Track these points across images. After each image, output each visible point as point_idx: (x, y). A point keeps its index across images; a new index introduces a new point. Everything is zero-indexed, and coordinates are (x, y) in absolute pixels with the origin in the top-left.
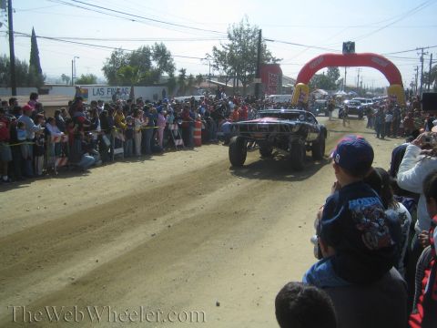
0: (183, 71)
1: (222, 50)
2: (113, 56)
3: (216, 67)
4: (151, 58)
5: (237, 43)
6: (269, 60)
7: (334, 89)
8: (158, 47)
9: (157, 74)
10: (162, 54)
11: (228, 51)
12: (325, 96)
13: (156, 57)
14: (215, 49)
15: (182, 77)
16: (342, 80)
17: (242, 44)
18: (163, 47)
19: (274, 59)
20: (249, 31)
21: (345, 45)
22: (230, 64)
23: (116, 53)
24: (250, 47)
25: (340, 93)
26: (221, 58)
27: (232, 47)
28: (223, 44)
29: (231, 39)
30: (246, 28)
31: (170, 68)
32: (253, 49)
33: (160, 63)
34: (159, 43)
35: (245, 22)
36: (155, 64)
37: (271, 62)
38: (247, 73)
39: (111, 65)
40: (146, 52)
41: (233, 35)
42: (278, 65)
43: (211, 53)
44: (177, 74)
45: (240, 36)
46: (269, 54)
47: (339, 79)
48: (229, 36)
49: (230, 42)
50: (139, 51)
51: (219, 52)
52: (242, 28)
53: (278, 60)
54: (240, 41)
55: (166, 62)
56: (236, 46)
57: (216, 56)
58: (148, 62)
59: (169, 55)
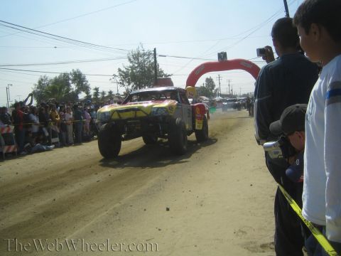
0: (97, 89)
1: (125, 70)
2: (40, 82)
3: (122, 84)
4: (70, 82)
5: (136, 65)
6: (162, 76)
7: (213, 96)
8: (75, 73)
9: (75, 95)
10: (79, 78)
11: (130, 71)
13: (74, 81)
14: (120, 70)
15: (96, 94)
17: (141, 65)
18: (79, 72)
19: (166, 76)
20: (144, 54)
22: (133, 81)
23: (42, 79)
24: (147, 67)
25: (218, 98)
26: (127, 76)
27: (133, 68)
29: (131, 62)
30: (142, 52)
31: (86, 89)
32: (149, 70)
33: (77, 85)
34: (75, 70)
35: (141, 48)
36: (74, 87)
37: (164, 77)
39: (39, 90)
40: (66, 75)
41: (132, 59)
42: (170, 79)
43: (117, 74)
44: (92, 92)
45: (138, 59)
46: (162, 72)
47: (215, 88)
48: (130, 60)
49: (131, 65)
50: (60, 77)
51: (123, 72)
52: (138, 53)
53: (169, 75)
54: (139, 63)
55: (82, 84)
56: (136, 67)
57: (121, 75)
58: (68, 85)
59: (84, 79)
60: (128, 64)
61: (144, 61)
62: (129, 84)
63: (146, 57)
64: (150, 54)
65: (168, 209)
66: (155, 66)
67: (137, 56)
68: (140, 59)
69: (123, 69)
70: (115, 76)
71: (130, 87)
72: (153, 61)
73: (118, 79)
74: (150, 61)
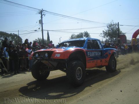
1: (106, 31)
2: (72, 36)
3: (104, 37)
4: (83, 36)
5: (110, 29)
6: (121, 34)
8: (85, 33)
10: (87, 34)
13: (85, 36)
14: (103, 31)
17: (112, 29)
18: (87, 32)
19: (123, 33)
20: (114, 25)
22: (109, 36)
26: (106, 34)
27: (109, 30)
29: (108, 28)
30: (113, 24)
32: (116, 31)
35: (112, 22)
38: (115, 39)
40: (82, 34)
42: (125, 35)
43: (102, 33)
45: (111, 27)
46: (121, 32)
48: (108, 27)
49: (108, 29)
50: (79, 34)
52: (111, 24)
53: (124, 33)
54: (111, 28)
55: (88, 37)
56: (110, 30)
57: (104, 33)
59: (89, 35)
60: (107, 29)
62: (107, 37)
63: (114, 26)
64: (116, 25)
65: (121, 91)
66: (118, 29)
67: (110, 26)
68: (112, 27)
69: (105, 31)
70: (101, 34)
71: (108, 38)
72: (118, 27)
73: (103, 35)
74: (116, 28)
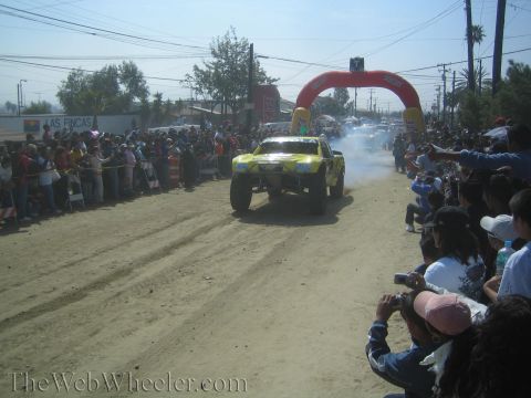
0: (158, 96)
1: (205, 69)
2: (71, 78)
3: (199, 90)
4: (118, 80)
5: (223, 61)
6: (263, 81)
7: (343, 114)
8: (126, 67)
9: (127, 99)
10: (132, 75)
11: (213, 71)
12: (332, 122)
13: (124, 79)
14: (196, 68)
15: (158, 102)
16: (351, 103)
17: (231, 62)
18: (133, 66)
19: (269, 80)
20: (237, 46)
21: (353, 62)
22: (216, 86)
23: (74, 74)
24: (240, 66)
25: (350, 119)
26: (204, 79)
27: (217, 65)
28: (206, 62)
29: (216, 56)
30: (233, 42)
31: (143, 92)
32: (243, 66)
33: (129, 86)
34: (128, 62)
35: (231, 35)
36: (123, 88)
37: (266, 83)
38: (237, 97)
39: (69, 90)
40: (111, 72)
41: (217, 52)
42: (275, 86)
43: (192, 74)
44: (151, 99)
45: (226, 52)
46: (263, 73)
47: (349, 101)
48: (214, 53)
49: (215, 60)
50: (103, 72)
51: (202, 71)
52: (227, 43)
53: (274, 80)
54: (227, 58)
55: (137, 85)
56: (223, 65)
57: (198, 76)
58: (116, 86)
59: (141, 76)
61: (236, 56)
62: (210, 91)
67: (224, 47)
68: (230, 51)
69: (202, 67)
71: (211, 96)
73: (193, 84)
